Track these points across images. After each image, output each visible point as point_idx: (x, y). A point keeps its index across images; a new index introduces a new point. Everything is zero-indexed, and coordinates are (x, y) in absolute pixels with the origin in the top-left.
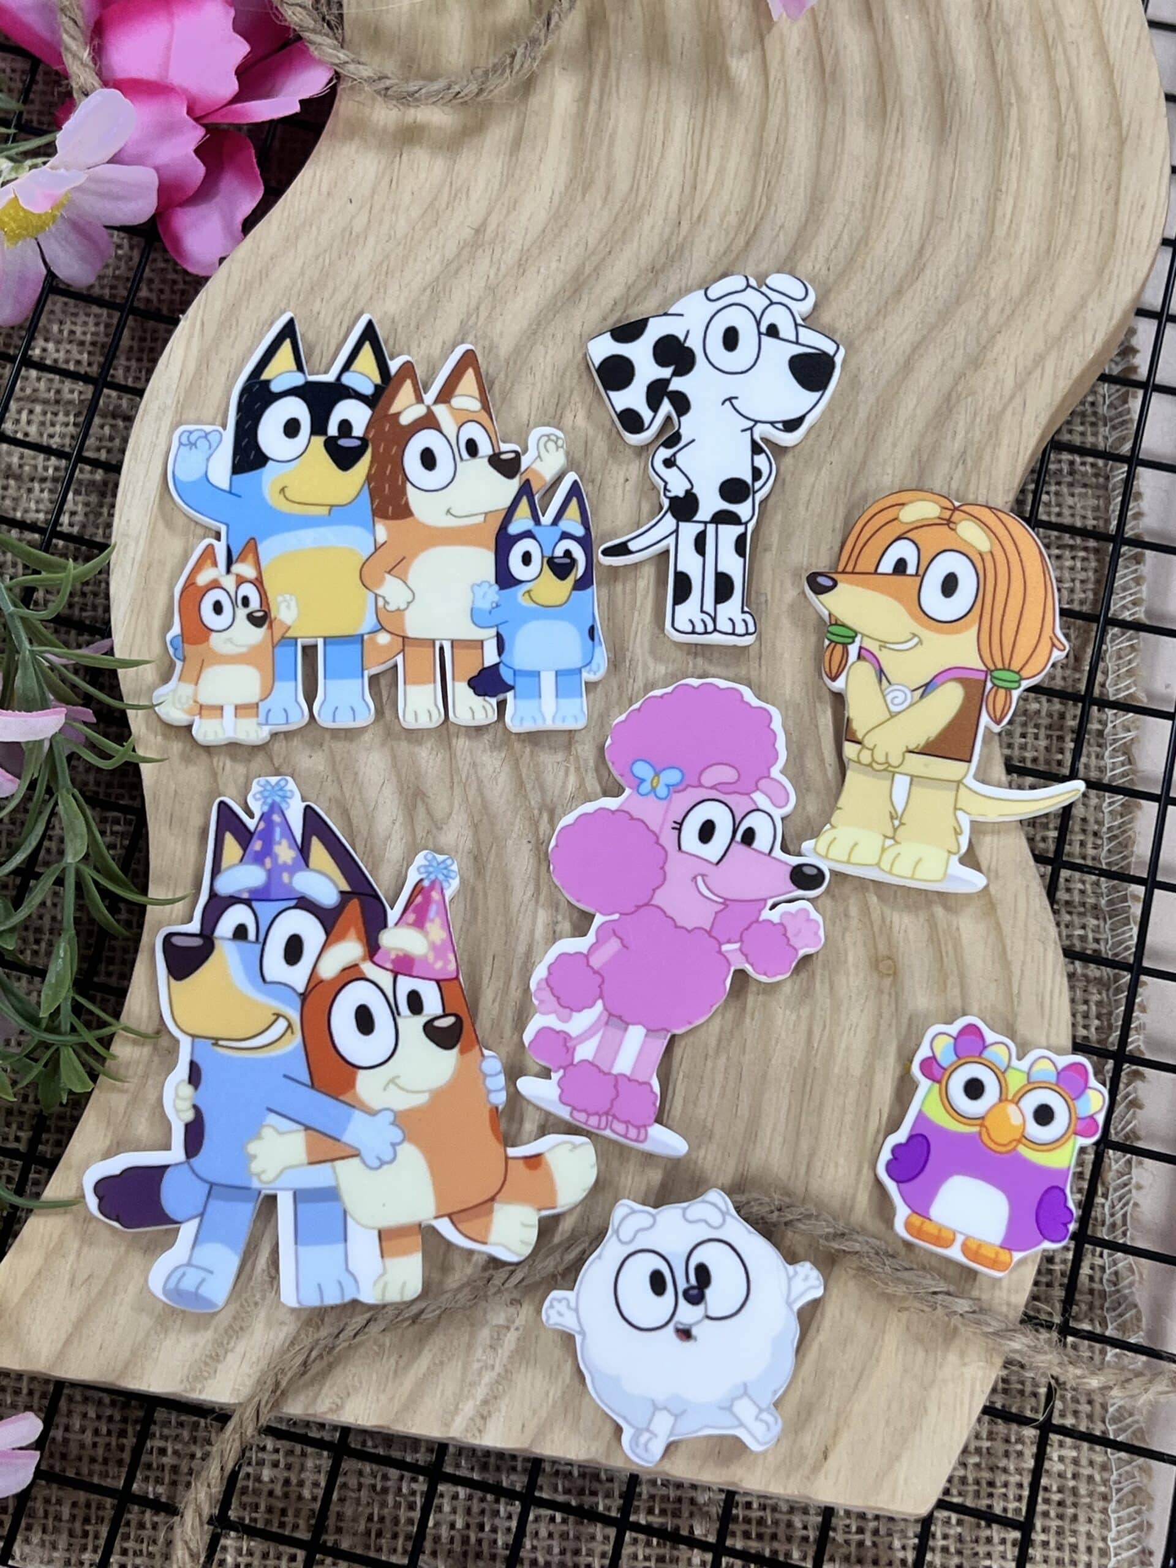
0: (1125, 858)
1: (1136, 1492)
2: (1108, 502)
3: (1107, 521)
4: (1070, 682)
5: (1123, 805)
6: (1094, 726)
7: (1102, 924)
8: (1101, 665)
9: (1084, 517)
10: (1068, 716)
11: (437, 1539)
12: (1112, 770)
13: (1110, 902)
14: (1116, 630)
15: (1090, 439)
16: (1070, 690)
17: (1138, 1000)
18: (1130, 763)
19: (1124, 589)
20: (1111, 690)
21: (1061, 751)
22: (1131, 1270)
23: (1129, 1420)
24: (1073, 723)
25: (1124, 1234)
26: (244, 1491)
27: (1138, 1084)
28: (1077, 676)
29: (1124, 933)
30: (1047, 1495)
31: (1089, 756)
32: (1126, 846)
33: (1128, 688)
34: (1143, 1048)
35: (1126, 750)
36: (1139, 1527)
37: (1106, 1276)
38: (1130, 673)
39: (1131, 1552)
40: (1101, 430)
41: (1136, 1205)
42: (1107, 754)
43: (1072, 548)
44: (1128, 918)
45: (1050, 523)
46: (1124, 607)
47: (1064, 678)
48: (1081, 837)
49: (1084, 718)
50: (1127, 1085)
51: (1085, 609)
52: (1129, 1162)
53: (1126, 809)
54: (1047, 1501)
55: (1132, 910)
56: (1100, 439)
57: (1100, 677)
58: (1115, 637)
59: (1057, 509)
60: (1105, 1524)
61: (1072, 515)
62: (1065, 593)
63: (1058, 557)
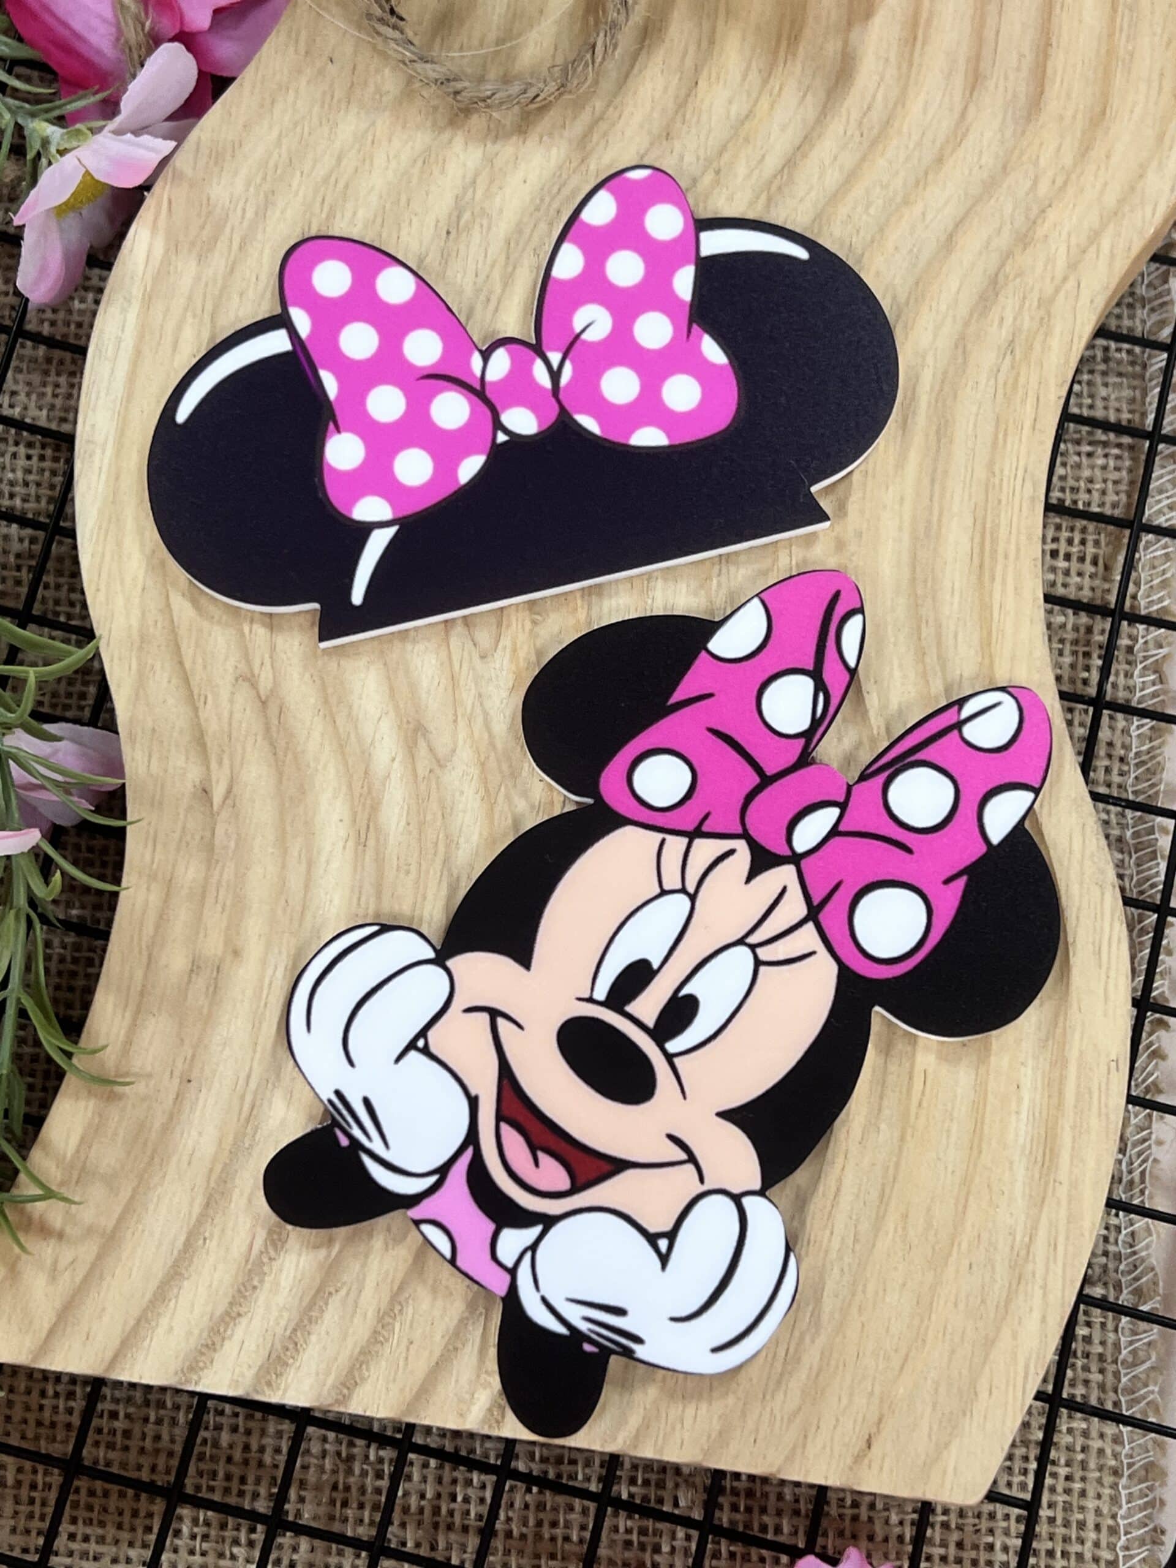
0: (1153, 786)
1: (1149, 1467)
2: (1145, 394)
3: (1144, 415)
4: (1099, 593)
5: (1152, 728)
6: (1124, 642)
7: (1127, 859)
8: (1134, 575)
9: (1118, 410)
10: (1097, 629)
11: (406, 1510)
12: (1142, 690)
13: (1136, 835)
14: (1151, 536)
15: (1126, 323)
16: (1098, 602)
17: (1164, 942)
18: (1162, 682)
19: (1161, 492)
20: (1143, 603)
21: (1087, 668)
22: (1149, 1232)
23: (1142, 1392)
24: (1103, 639)
25: (1142, 1192)
26: (201, 1457)
27: (1162, 1033)
28: (1106, 586)
29: (1150, 869)
30: (1055, 1469)
31: (1117, 674)
32: (1154, 774)
33: (1161, 600)
34: (1167, 994)
35: (1157, 669)
36: (1151, 1504)
37: (1121, 1237)
38: (1164, 584)
39: (1142, 1531)
40: (1139, 312)
41: (1155, 1161)
42: (1137, 673)
43: (1105, 444)
44: (1154, 852)
45: (1081, 416)
46: (1160, 512)
47: (1093, 589)
48: (1106, 763)
49: (1114, 633)
50: (1150, 1034)
51: (1117, 513)
52: (1150, 1116)
53: (1155, 733)
54: (1054, 1475)
55: (1159, 844)
56: (1138, 322)
57: (1131, 588)
58: (1148, 545)
59: (1089, 401)
60: (1115, 1500)
61: (1106, 408)
62: (1096, 495)
63: (1090, 455)
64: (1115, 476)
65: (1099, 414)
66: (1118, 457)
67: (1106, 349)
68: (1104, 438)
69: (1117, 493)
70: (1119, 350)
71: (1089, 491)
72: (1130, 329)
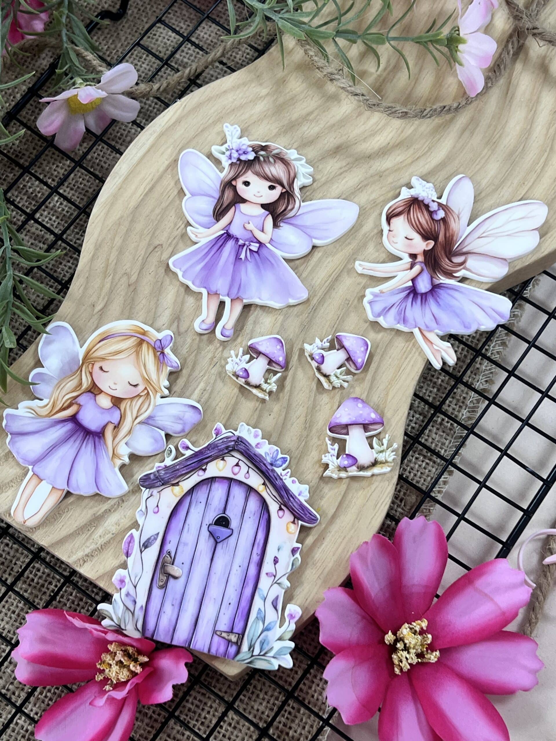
14: (430, 501)
15: (456, 413)
40: (463, 410)
51: (422, 487)
61: (432, 443)
62: (412, 475)
63: (417, 458)
64: (423, 471)
65: (428, 444)
66: (427, 464)
67: (443, 420)
68: (426, 454)
69: (420, 478)
70: (448, 422)
71: (410, 472)
72: (456, 416)
